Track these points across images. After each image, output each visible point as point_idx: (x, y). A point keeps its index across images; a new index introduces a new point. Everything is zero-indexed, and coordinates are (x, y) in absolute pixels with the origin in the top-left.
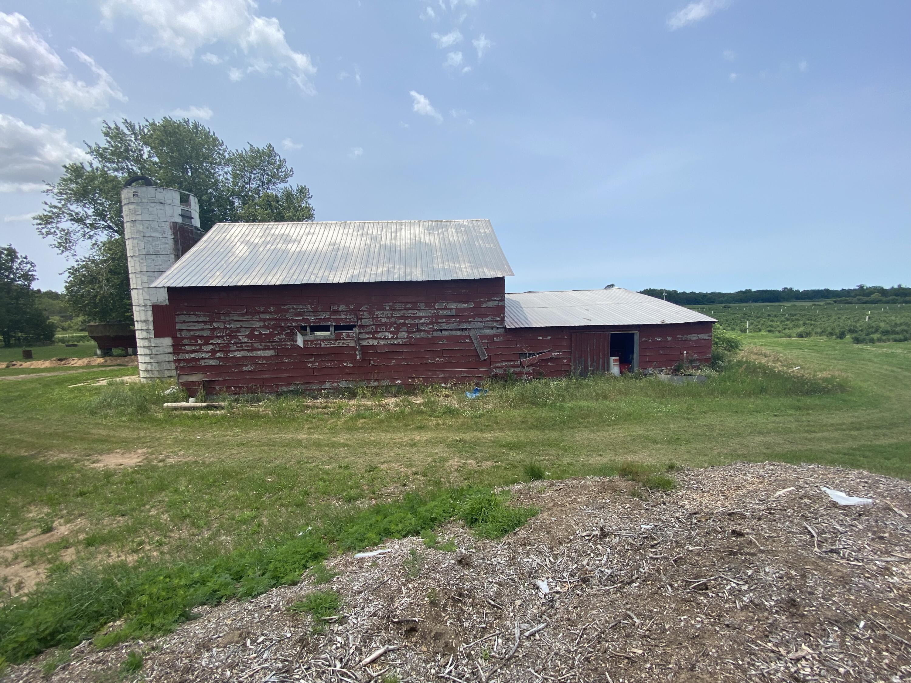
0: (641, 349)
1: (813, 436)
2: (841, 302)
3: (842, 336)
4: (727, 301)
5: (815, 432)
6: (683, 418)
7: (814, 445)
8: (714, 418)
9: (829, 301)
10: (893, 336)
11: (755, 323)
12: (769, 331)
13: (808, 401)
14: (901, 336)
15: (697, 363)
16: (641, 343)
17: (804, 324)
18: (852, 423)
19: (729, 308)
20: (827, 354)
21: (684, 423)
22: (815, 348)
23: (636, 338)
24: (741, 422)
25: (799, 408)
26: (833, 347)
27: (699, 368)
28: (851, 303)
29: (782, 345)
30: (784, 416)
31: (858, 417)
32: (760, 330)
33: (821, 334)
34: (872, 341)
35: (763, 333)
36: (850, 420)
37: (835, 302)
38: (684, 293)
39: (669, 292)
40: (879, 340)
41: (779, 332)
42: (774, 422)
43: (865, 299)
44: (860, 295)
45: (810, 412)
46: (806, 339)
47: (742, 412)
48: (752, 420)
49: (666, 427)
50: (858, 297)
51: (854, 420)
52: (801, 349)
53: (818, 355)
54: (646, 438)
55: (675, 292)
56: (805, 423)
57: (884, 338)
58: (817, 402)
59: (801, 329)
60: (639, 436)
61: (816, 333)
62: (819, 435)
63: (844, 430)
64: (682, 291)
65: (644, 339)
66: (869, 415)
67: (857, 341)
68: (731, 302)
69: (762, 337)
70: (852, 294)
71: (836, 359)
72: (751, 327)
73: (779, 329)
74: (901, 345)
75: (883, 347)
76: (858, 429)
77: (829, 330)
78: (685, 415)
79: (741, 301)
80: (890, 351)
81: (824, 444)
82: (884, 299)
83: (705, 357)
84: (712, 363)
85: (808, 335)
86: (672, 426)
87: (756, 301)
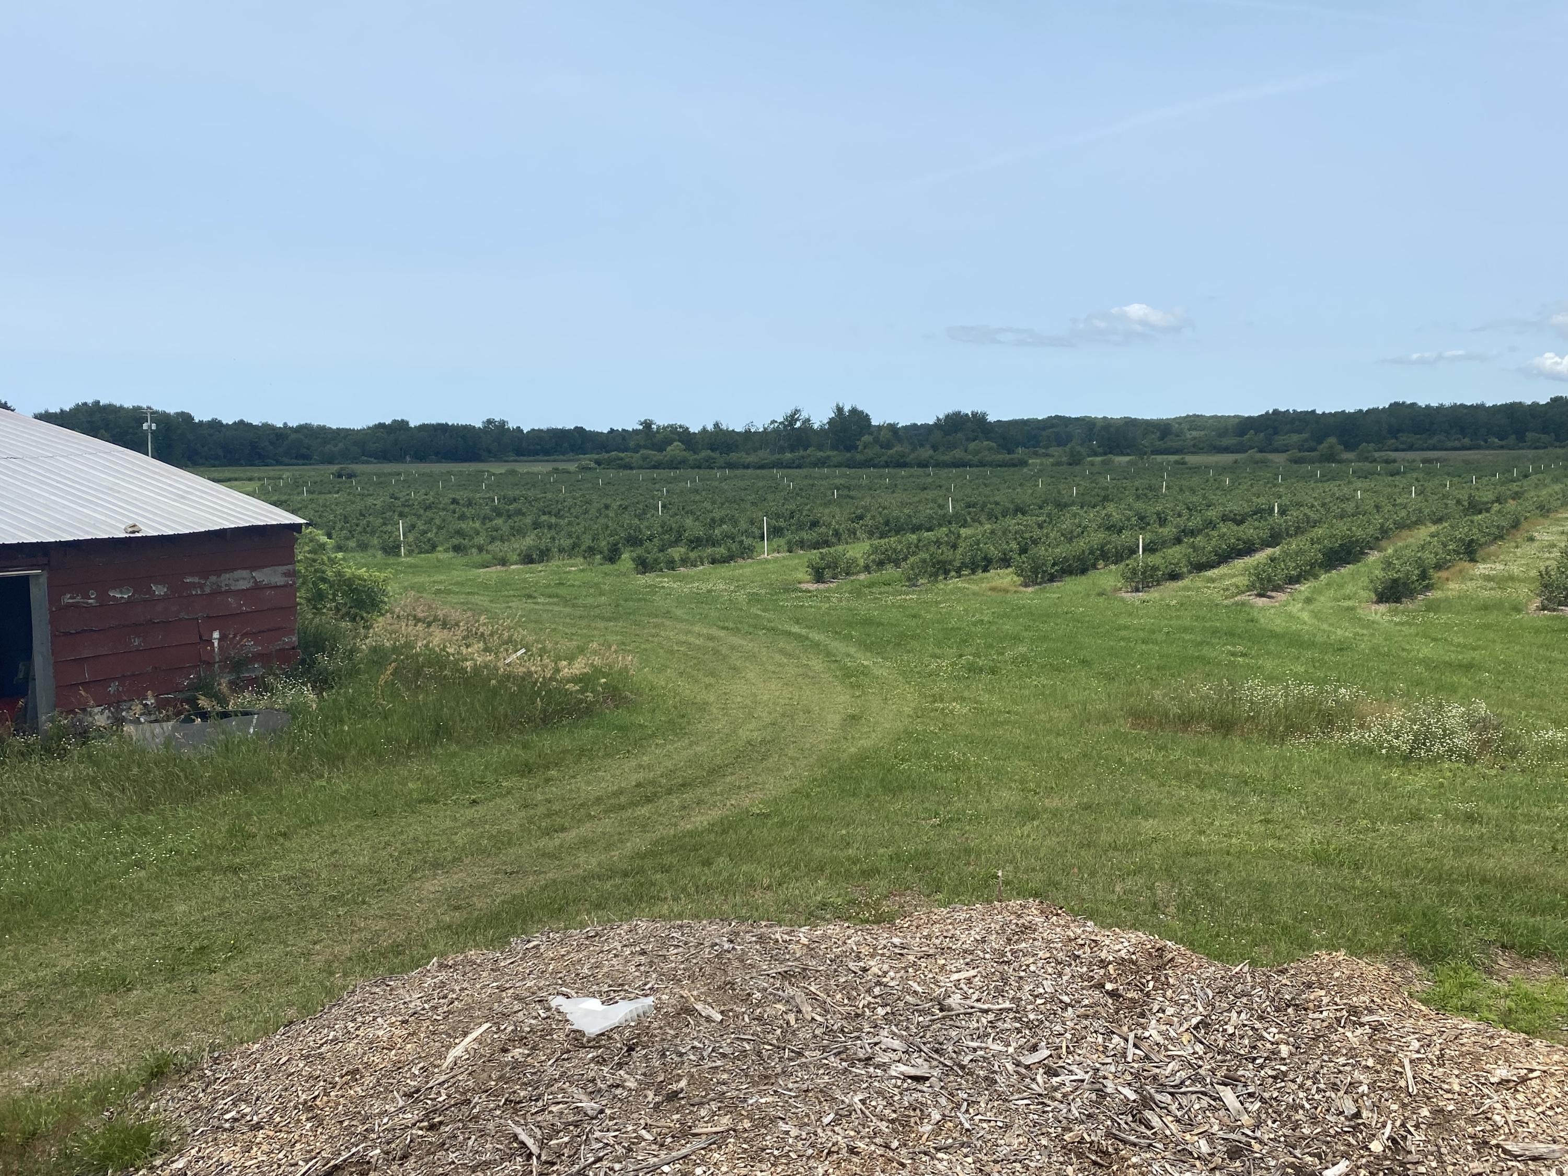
0: (59, 636)
1: (557, 842)
2: (609, 464)
3: (613, 556)
4: (346, 456)
5: (563, 829)
6: (218, 869)
7: (561, 867)
8: (311, 850)
9: (587, 460)
10: (709, 550)
11: (421, 526)
12: (457, 549)
13: (546, 742)
14: (722, 550)
15: (257, 669)
16: (58, 612)
17: (536, 525)
18: (638, 785)
19: (350, 476)
20: (585, 606)
21: (220, 885)
22: (562, 591)
23: (38, 594)
24: (388, 844)
25: (527, 770)
26: (597, 585)
27: (262, 687)
28: (629, 467)
29: (485, 587)
30: (494, 797)
31: (650, 767)
32: (434, 548)
33: (572, 551)
34: (671, 565)
35: (441, 555)
36: (635, 778)
37: (598, 463)
38: (215, 425)
39: (162, 419)
40: (685, 562)
41: (480, 549)
42: (471, 823)
43: (656, 456)
44: (646, 447)
45: (553, 773)
46: (540, 567)
47: (390, 811)
48: (417, 830)
49: (157, 916)
50: (643, 451)
51: (641, 776)
52: (529, 596)
53: (568, 610)
54: (87, 978)
55: (186, 418)
56: (541, 810)
57: (692, 555)
58: (567, 743)
59: (529, 541)
60: (63, 980)
61: (561, 550)
62: (571, 836)
63: (623, 808)
64: (206, 418)
65: (67, 599)
66: (669, 756)
67: (643, 566)
68: (355, 460)
69: (439, 566)
70: (632, 444)
71: (603, 619)
72: (411, 538)
73: (479, 540)
74: (724, 570)
75: (692, 579)
76: (649, 800)
77: (587, 541)
78: (225, 860)
79: (384, 456)
80: (705, 587)
81: (582, 857)
82: (691, 457)
83: (278, 645)
84: (303, 662)
85: (544, 555)
86: (181, 908)
87: (420, 456)
